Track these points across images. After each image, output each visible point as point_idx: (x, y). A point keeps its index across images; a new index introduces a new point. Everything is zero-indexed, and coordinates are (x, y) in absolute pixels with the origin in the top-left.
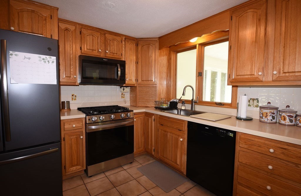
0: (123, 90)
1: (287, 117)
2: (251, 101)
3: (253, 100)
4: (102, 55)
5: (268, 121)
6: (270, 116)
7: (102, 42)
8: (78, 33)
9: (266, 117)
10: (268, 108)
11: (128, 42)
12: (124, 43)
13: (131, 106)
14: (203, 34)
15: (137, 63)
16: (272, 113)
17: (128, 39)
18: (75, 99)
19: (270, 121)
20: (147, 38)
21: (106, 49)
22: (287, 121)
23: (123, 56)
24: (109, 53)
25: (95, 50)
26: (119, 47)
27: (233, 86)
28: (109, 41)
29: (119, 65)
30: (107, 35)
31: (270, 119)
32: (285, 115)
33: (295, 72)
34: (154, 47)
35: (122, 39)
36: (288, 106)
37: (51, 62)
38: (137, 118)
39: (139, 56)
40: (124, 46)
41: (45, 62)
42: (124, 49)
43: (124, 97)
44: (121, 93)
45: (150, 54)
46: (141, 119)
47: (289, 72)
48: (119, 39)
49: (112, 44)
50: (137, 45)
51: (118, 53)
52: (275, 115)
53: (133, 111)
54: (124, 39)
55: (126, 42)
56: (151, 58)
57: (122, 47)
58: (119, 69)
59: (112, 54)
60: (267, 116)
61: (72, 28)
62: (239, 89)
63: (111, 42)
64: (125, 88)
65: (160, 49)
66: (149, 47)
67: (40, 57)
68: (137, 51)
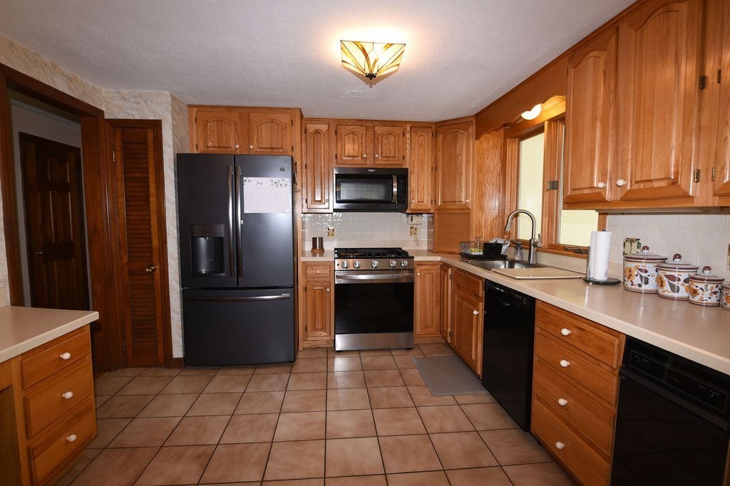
0: (412, 220)
1: (665, 279)
2: (628, 244)
3: (632, 241)
4: (369, 163)
5: (633, 287)
6: (637, 276)
7: (369, 140)
8: (333, 133)
9: (629, 278)
10: (642, 259)
11: (415, 132)
12: (408, 136)
13: (428, 250)
14: (537, 104)
15: (435, 169)
16: (641, 270)
17: (417, 126)
18: (333, 235)
19: (637, 287)
20: (454, 120)
21: (375, 152)
22: (665, 288)
23: (408, 159)
24: (380, 158)
25: (358, 157)
26: (398, 144)
27: (600, 214)
28: (380, 138)
29: (395, 178)
30: (376, 128)
31: (637, 284)
32: (662, 275)
33: (650, 181)
34: (466, 134)
35: (405, 129)
36: (678, 256)
37: (283, 185)
38: (423, 272)
39: (440, 156)
40: (408, 141)
41: (277, 186)
42: (408, 146)
43: (415, 234)
44: (409, 226)
45: (457, 151)
46: (432, 273)
47: (643, 181)
48: (398, 130)
49: (385, 141)
50: (435, 135)
51: (397, 155)
52: (647, 274)
53: (413, 257)
54: (409, 129)
55: (413, 133)
56: (460, 157)
57: (404, 143)
58: (395, 184)
59: (386, 159)
60: (630, 276)
61: (324, 128)
62: (608, 217)
63: (384, 139)
64: (414, 216)
65: (478, 137)
66: (455, 139)
67: (272, 181)
68: (435, 147)
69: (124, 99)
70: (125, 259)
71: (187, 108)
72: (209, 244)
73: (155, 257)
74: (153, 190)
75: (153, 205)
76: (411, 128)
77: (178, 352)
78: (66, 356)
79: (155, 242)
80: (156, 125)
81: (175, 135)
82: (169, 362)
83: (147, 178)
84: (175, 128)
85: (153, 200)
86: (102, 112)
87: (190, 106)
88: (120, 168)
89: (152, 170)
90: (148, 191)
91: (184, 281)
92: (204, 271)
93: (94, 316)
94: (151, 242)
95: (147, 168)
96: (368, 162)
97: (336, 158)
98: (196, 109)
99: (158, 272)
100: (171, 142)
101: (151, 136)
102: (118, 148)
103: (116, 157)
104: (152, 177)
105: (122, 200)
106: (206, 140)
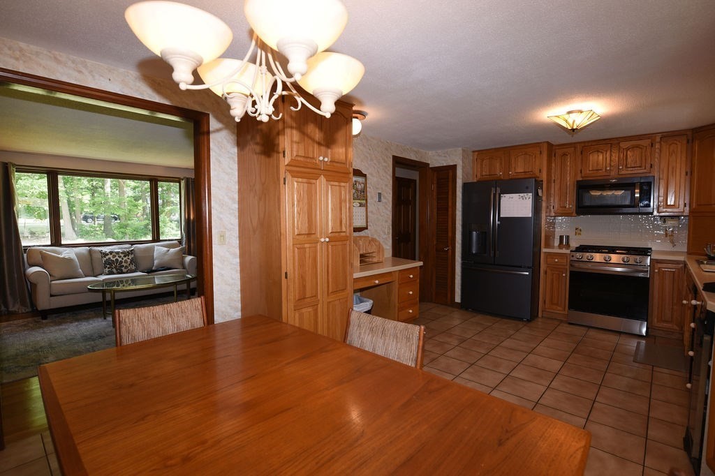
7: (613, 155)
8: (579, 153)
11: (666, 142)
13: (687, 252)
15: (690, 173)
17: (669, 136)
18: (580, 234)
21: (619, 164)
23: (656, 167)
24: (624, 169)
25: (601, 170)
26: (645, 156)
28: (625, 152)
29: (638, 185)
30: (622, 144)
35: (654, 140)
37: (527, 198)
39: (695, 160)
40: (657, 151)
41: (523, 199)
42: (657, 155)
43: (671, 235)
48: (645, 143)
49: (630, 154)
50: (691, 142)
51: (644, 165)
54: (658, 140)
57: (653, 153)
58: (637, 191)
59: (630, 169)
61: (571, 150)
63: (629, 152)
64: (668, 219)
67: (520, 196)
68: (690, 152)
69: (439, 156)
70: (435, 243)
71: (472, 153)
72: (478, 236)
73: (450, 242)
74: (450, 204)
75: (450, 213)
76: (661, 138)
77: (458, 299)
78: (411, 276)
79: (450, 234)
80: (454, 167)
81: (463, 172)
82: (453, 304)
83: (448, 197)
84: (463, 168)
85: (450, 210)
86: (429, 164)
87: (474, 152)
88: (435, 194)
89: (450, 193)
90: (448, 206)
91: (463, 258)
92: (474, 252)
93: (421, 263)
94: (448, 234)
95: (448, 192)
96: (613, 173)
97: (581, 172)
98: (476, 153)
99: (450, 251)
100: (461, 177)
101: (451, 174)
102: (435, 182)
103: (434, 187)
104: (450, 197)
105: (435, 211)
106: (482, 171)
